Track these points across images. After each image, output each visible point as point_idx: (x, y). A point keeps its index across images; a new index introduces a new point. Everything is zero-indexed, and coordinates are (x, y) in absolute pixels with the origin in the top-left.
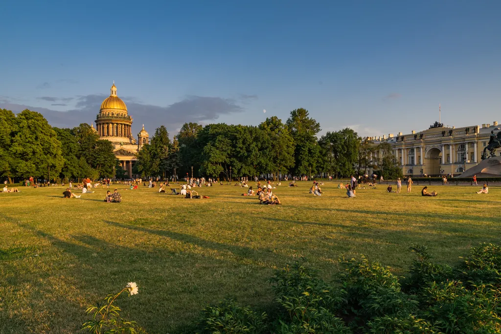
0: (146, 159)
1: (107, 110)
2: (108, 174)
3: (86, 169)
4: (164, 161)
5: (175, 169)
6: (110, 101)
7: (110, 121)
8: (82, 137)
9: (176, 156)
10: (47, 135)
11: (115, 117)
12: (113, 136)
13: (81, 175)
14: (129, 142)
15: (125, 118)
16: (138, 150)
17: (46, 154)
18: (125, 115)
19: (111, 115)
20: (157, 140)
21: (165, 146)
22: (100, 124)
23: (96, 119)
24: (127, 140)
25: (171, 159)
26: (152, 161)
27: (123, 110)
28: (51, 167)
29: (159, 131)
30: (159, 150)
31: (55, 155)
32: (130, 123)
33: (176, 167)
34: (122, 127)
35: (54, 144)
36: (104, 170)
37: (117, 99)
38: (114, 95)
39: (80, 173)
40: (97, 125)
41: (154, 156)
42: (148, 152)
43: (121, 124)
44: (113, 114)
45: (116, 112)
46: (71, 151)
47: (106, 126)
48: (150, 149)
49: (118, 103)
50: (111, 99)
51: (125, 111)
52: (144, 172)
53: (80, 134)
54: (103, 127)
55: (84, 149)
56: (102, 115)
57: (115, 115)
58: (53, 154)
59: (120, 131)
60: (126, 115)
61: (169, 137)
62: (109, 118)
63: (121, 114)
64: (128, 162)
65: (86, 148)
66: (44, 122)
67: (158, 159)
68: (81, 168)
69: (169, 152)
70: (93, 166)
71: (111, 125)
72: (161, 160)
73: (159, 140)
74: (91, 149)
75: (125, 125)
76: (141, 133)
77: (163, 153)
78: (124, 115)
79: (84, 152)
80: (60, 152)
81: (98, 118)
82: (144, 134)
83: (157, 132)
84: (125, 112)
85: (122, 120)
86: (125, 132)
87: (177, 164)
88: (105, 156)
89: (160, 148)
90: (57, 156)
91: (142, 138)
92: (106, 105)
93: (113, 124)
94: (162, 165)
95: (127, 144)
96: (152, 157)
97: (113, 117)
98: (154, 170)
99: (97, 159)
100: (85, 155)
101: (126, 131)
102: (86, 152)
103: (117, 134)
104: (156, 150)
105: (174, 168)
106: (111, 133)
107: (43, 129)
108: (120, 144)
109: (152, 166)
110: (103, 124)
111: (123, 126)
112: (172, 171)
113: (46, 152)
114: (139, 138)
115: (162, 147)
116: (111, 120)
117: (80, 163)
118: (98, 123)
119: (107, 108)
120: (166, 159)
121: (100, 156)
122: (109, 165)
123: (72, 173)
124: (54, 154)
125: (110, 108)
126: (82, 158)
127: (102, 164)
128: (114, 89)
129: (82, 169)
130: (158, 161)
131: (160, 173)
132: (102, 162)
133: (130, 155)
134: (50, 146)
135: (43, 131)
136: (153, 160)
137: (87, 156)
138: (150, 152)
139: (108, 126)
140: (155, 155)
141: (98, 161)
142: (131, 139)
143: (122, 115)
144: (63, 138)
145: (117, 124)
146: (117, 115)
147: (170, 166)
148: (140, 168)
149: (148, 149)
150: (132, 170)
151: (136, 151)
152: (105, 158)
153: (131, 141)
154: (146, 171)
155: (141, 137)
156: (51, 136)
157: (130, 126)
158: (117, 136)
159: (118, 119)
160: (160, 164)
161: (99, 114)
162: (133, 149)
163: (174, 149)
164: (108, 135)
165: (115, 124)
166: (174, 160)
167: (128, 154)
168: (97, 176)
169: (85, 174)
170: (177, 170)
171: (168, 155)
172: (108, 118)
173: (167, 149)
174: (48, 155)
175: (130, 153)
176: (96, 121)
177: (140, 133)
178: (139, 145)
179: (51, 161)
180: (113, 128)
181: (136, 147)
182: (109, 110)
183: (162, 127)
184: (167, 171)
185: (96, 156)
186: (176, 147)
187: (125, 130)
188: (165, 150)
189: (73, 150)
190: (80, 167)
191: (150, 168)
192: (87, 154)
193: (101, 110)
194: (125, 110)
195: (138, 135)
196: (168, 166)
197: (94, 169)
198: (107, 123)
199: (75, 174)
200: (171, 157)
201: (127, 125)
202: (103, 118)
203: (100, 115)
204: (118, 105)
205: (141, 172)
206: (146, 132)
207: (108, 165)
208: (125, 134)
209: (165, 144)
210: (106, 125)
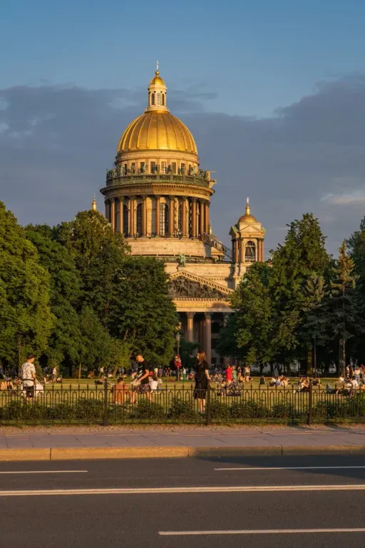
0: (260, 312)
1: (138, 155)
2: (155, 355)
3: (99, 342)
4: (310, 318)
5: (343, 342)
6: (146, 128)
7: (148, 191)
8: (82, 251)
9: (347, 302)
10: (16, 254)
11: (161, 177)
12: (154, 234)
13: (86, 357)
14: (203, 253)
15: (190, 178)
16: (230, 280)
17: (13, 304)
18: (191, 169)
19: (149, 172)
20: (292, 256)
21: (314, 275)
22: (117, 200)
23: (104, 186)
24: (196, 248)
25: (331, 310)
26: (277, 319)
27: (186, 152)
28: (24, 335)
29: (297, 230)
30: (296, 287)
31: (35, 306)
32: (206, 193)
33: (347, 336)
34: (181, 207)
35: (33, 276)
36: (144, 344)
37: (168, 121)
38: (159, 108)
39: (85, 350)
40: (108, 203)
41: (283, 303)
42: (266, 290)
43: (180, 198)
44: (154, 168)
45: (163, 161)
46: (63, 293)
47: (134, 205)
48: (271, 283)
49: (170, 132)
50: (150, 121)
51: (194, 158)
52: (253, 351)
53: (79, 241)
54: (125, 207)
55: (90, 284)
56: (122, 170)
57: (162, 172)
58: (29, 301)
59: (177, 219)
60: (196, 171)
61: (325, 247)
62: (145, 181)
63: (179, 166)
64: (199, 317)
65: (95, 283)
66: (9, 222)
67: (295, 313)
68: (85, 338)
69: (326, 290)
70: (115, 332)
71: (149, 203)
72: (302, 313)
73: (298, 255)
74: (110, 286)
75: (190, 199)
76: (242, 226)
77: (308, 294)
78: (187, 168)
79: (92, 294)
80: (46, 298)
81: (109, 181)
82: (250, 229)
83: (292, 232)
84: (191, 161)
85: (183, 183)
86: (191, 222)
87: (350, 328)
88: (148, 303)
89: (301, 280)
90: (39, 306)
91: (245, 241)
92: (135, 139)
93: (154, 198)
94: (306, 330)
95: (196, 260)
96: (275, 307)
97: (154, 177)
98: (283, 342)
99: (127, 313)
100: (93, 300)
101: (196, 218)
102: (97, 293)
103: (167, 229)
104: (289, 286)
105: (340, 336)
106: (149, 228)
107: (8, 240)
108: (178, 261)
109: (276, 330)
110: (127, 198)
111: (186, 203)
112: (334, 345)
113: (14, 297)
114: (234, 241)
115: (306, 277)
116: (149, 186)
117: (85, 324)
118: (112, 195)
119: (138, 151)
120: (317, 312)
121: (133, 305)
122: (158, 328)
123: (65, 352)
124: (33, 303)
125: (147, 150)
126: (88, 311)
127: (140, 326)
128: (159, 88)
129: (90, 342)
130: (293, 319)
131: (300, 353)
132: (140, 322)
133: (208, 296)
134: (25, 282)
135: (7, 244)
136: (280, 315)
137: (99, 303)
138: (272, 290)
139: (140, 207)
140: (284, 298)
141: (127, 317)
142: (208, 244)
143: (181, 170)
144: (45, 257)
145: (167, 197)
146: (169, 170)
147: (329, 331)
148: (244, 337)
149: (266, 283)
150: (213, 341)
151: (225, 284)
152: (146, 308)
153: (208, 251)
154: (261, 346)
155: (241, 239)
156: (23, 256)
157: (207, 203)
158: (167, 234)
159: (172, 182)
160: (299, 328)
161: (112, 167)
162: (216, 274)
163: (341, 282)
164: (141, 233)
165: (162, 200)
166: (339, 314)
167: (202, 291)
168: (125, 361)
169: (97, 353)
170: (349, 342)
171: (323, 300)
172: (139, 181)
173: (322, 283)
174: (20, 306)
175: (206, 288)
176: (104, 192)
177: (237, 226)
178: (233, 263)
179: (25, 320)
180: (154, 210)
181: (224, 270)
182: (145, 155)
183: (306, 217)
184: (319, 347)
185: (124, 303)
186: (346, 276)
187: (191, 215)
188: (315, 286)
189: (68, 290)
190: (84, 334)
191: (270, 339)
192: (101, 300)
193: (120, 154)
194: (192, 153)
195: (232, 233)
196: (322, 334)
197: (117, 342)
198: (139, 197)
199: (73, 352)
200: (332, 304)
201: (199, 201)
202: (123, 182)
203: (118, 171)
204: (171, 139)
205: (245, 349)
206: (256, 221)
207: (154, 330)
208: (191, 229)
209: (313, 268)
210: (136, 204)
